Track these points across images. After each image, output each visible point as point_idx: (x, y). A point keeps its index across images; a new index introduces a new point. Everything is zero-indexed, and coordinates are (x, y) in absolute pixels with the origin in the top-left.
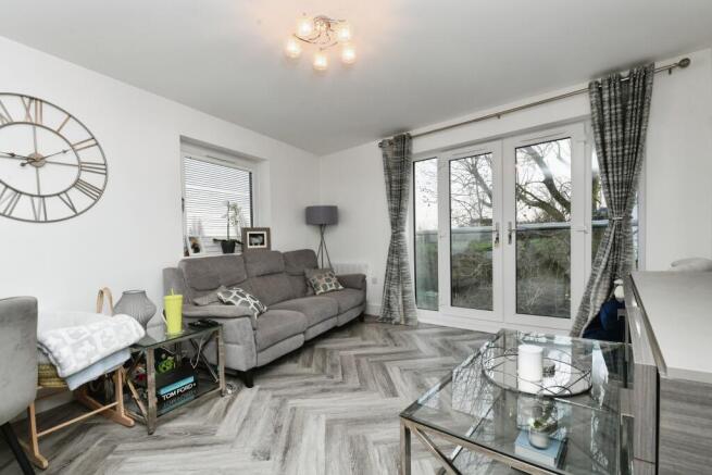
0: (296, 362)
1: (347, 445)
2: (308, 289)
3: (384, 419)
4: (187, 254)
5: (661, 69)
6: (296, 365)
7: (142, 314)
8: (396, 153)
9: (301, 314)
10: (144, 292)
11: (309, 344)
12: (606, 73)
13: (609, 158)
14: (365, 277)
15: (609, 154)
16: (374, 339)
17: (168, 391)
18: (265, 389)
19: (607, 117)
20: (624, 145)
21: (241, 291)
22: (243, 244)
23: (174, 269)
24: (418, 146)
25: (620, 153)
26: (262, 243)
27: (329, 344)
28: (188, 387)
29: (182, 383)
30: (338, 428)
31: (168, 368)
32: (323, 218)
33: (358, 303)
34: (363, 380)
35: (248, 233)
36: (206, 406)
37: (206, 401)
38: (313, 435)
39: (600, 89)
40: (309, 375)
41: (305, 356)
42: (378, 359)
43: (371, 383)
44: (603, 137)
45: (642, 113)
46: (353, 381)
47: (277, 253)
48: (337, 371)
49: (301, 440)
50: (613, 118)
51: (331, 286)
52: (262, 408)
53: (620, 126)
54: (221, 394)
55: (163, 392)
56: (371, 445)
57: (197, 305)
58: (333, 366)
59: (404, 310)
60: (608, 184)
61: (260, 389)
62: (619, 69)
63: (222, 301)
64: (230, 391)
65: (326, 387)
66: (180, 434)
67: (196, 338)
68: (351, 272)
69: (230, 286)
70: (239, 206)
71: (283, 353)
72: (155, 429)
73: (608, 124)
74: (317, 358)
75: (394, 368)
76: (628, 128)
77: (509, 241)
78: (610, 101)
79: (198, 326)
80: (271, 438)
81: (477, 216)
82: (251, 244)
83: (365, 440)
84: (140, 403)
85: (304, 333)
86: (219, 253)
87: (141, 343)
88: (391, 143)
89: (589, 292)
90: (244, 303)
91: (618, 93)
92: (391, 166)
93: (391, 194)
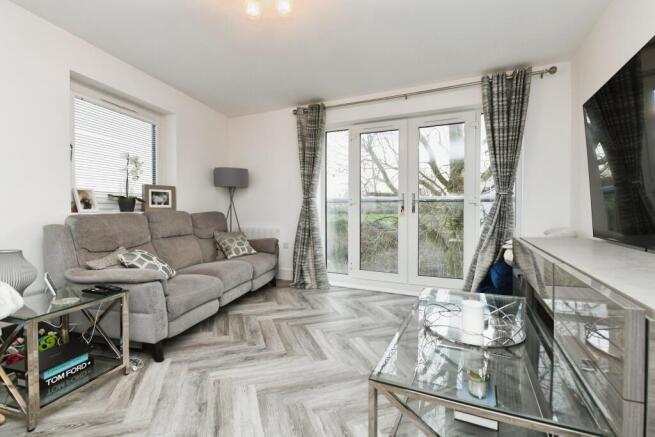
0: (210, 330)
1: (285, 415)
2: (219, 252)
3: (319, 383)
4: (75, 209)
5: (536, 73)
6: (211, 333)
7: (17, 278)
8: (311, 121)
9: (216, 279)
10: (21, 252)
11: (223, 311)
12: (496, 70)
13: (497, 143)
14: (277, 241)
15: (497, 138)
16: (291, 303)
17: (54, 374)
18: (180, 362)
19: (496, 107)
20: (508, 132)
21: (146, 253)
22: (143, 202)
23: (58, 226)
24: (331, 118)
25: (505, 139)
26: (166, 203)
27: (244, 310)
28: (81, 367)
29: (72, 363)
30: (272, 399)
31: (49, 346)
32: (232, 181)
33: (272, 267)
34: (287, 344)
35: (150, 191)
36: (107, 388)
37: (105, 382)
38: (245, 411)
39: (491, 84)
40: (228, 344)
41: (220, 323)
42: (298, 322)
43: (296, 348)
44: (492, 124)
45: (522, 107)
46: (277, 346)
47: (184, 213)
48: (258, 336)
49: (232, 417)
50: (501, 110)
51: (243, 250)
52: (179, 385)
53: (505, 116)
54: (124, 372)
55: (46, 375)
56: (311, 414)
57: (89, 268)
58: (253, 332)
59: (316, 275)
60: (496, 164)
61: (172, 363)
62: (505, 69)
63: (123, 265)
64: (135, 368)
65: (249, 355)
66: (75, 426)
67: (91, 308)
68: (262, 237)
69: (131, 248)
70: (140, 161)
71: (197, 321)
72: (36, 424)
73: (496, 113)
74: (233, 325)
75: (317, 331)
76: (512, 118)
77: (413, 210)
78: (498, 94)
79: (96, 292)
80: (195, 419)
81: (372, 190)
82: (153, 203)
83: (303, 408)
84: (14, 391)
85: (219, 298)
86: (116, 211)
87: (19, 316)
88: (305, 112)
89: (477, 255)
90: (150, 266)
91: (505, 89)
92: (305, 133)
93: (303, 161)
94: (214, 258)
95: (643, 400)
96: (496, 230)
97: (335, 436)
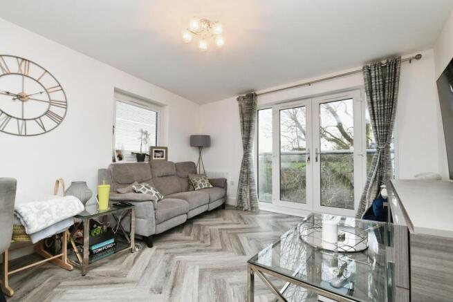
0: (181, 232)
1: (213, 285)
2: (190, 186)
3: (237, 269)
4: (114, 161)
5: (406, 60)
6: (180, 234)
7: (83, 196)
8: (247, 104)
9: (185, 202)
10: (85, 183)
11: (190, 221)
12: (373, 61)
13: (376, 111)
14: (226, 180)
15: (375, 108)
16: (231, 220)
17: (97, 248)
18: (160, 249)
19: (374, 87)
20: (384, 103)
21: (147, 185)
22: (150, 157)
23: (105, 170)
24: (260, 101)
25: (382, 108)
26: (162, 157)
27: (202, 222)
28: (110, 246)
29: (106, 243)
30: (207, 275)
31: (97, 233)
32: (201, 143)
33: (222, 196)
34: (223, 244)
35: (154, 150)
36: (121, 258)
37: (121, 256)
38: (191, 278)
39: (370, 70)
40: (189, 241)
41: (187, 229)
42: (234, 231)
43: (229, 247)
44: (372, 98)
45: (394, 85)
46: (218, 245)
47: (170, 162)
48: (207, 238)
49: (183, 282)
50: (378, 88)
51: (205, 185)
52: (158, 261)
53: (381, 92)
54: (131, 251)
55: (93, 248)
56: (228, 286)
57: (118, 193)
58: (205, 236)
59: (251, 202)
60: (376, 127)
61: (157, 249)
62: (380, 59)
63: (135, 191)
64: (137, 249)
65: (200, 248)
66: (104, 276)
67: (117, 213)
68: (218, 177)
69: (141, 182)
70: (149, 133)
71: (173, 226)
72: (86, 272)
73: (374, 91)
74: (195, 231)
75: (244, 238)
76: (386, 94)
77: (317, 160)
78: (375, 77)
79: (119, 205)
80: (163, 280)
81: (296, 146)
82: (155, 157)
83: (224, 282)
84: (78, 255)
85: (187, 214)
86: (135, 161)
87: (81, 215)
88: (244, 98)
89: (365, 193)
90: (149, 192)
91: (380, 73)
92: (244, 112)
93: (243, 129)
94: (188, 190)
95: (408, 287)
96: (378, 174)
97: (239, 301)
